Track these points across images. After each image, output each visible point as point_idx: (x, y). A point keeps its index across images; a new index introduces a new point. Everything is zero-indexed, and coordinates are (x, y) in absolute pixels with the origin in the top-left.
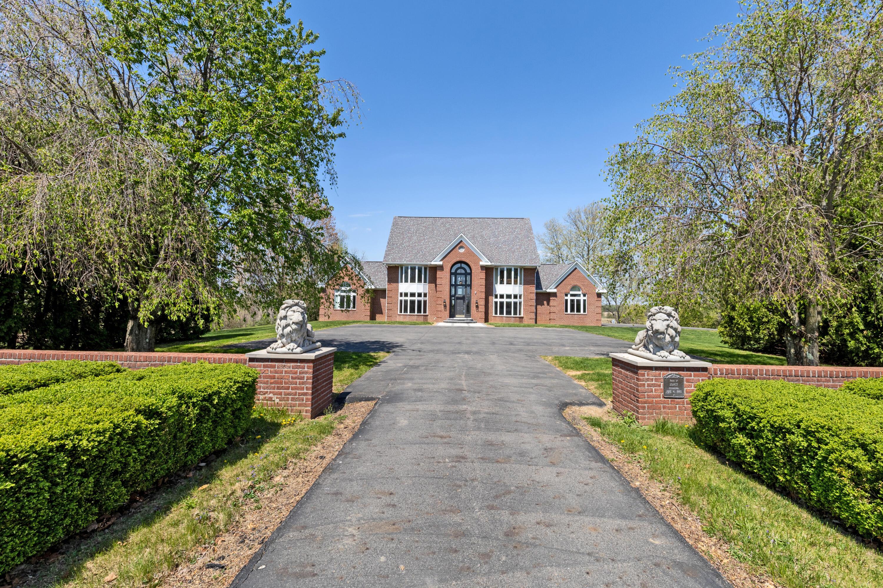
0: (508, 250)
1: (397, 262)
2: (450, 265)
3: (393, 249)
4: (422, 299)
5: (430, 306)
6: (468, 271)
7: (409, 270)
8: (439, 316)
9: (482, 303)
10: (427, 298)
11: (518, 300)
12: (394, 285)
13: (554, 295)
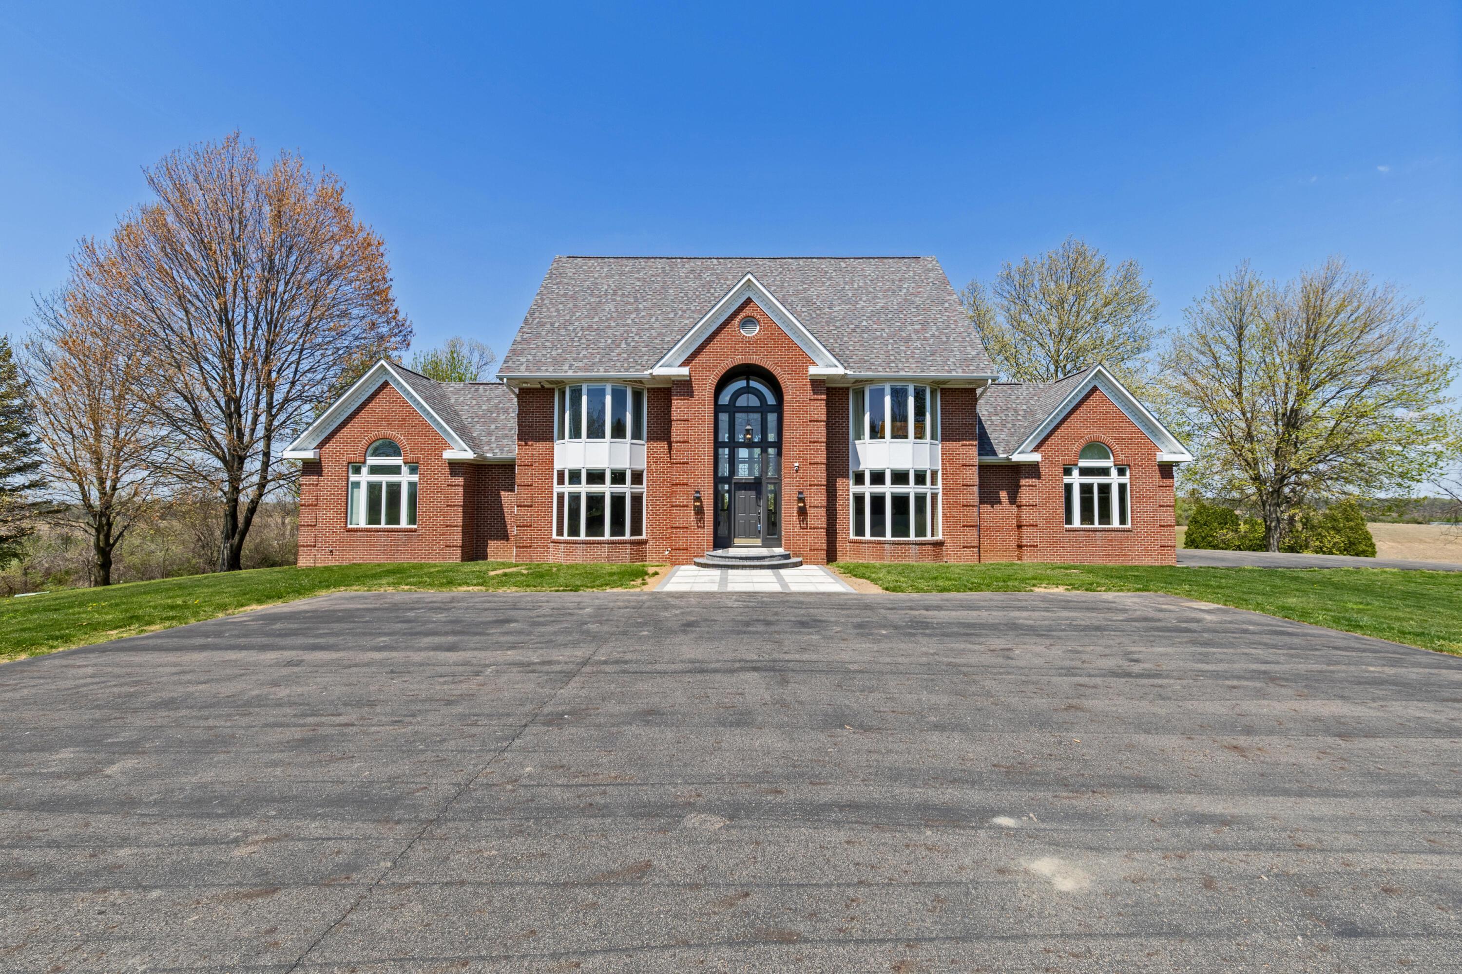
0: (890, 336)
1: (548, 372)
2: (712, 380)
3: (538, 336)
4: (627, 489)
5: (654, 514)
6: (771, 400)
7: (584, 399)
8: (681, 544)
9: (817, 498)
10: (643, 488)
11: (926, 489)
12: (539, 447)
13: (1033, 470)
